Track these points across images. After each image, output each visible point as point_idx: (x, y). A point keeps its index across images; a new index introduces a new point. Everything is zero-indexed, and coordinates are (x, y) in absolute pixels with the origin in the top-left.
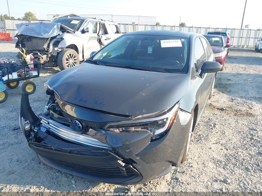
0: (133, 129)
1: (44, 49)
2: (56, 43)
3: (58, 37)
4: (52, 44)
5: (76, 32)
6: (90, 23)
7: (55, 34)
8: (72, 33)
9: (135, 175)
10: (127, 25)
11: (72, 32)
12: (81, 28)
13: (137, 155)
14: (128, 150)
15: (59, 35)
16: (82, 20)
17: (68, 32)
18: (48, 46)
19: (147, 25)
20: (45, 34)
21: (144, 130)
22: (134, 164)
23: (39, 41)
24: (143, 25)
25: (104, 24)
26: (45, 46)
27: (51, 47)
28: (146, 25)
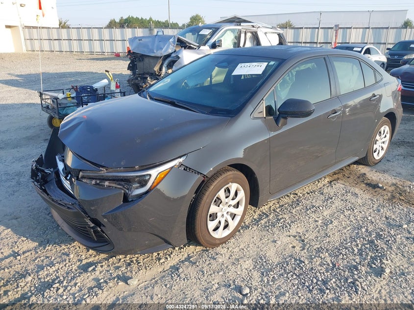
0: (107, 183)
1: (155, 71)
2: (172, 64)
3: (173, 55)
4: (166, 66)
5: (202, 48)
6: (228, 32)
7: (170, 51)
8: (195, 49)
9: (107, 242)
10: (330, 30)
11: (196, 47)
12: (212, 41)
13: (105, 217)
14: (92, 207)
15: (175, 51)
16: (215, 28)
17: (190, 48)
18: (161, 69)
19: (369, 28)
20: (157, 51)
21: (119, 186)
22: (102, 227)
23: (152, 61)
24: (360, 28)
25: (256, 33)
26: (156, 68)
27: (164, 69)
28: (366, 28)
